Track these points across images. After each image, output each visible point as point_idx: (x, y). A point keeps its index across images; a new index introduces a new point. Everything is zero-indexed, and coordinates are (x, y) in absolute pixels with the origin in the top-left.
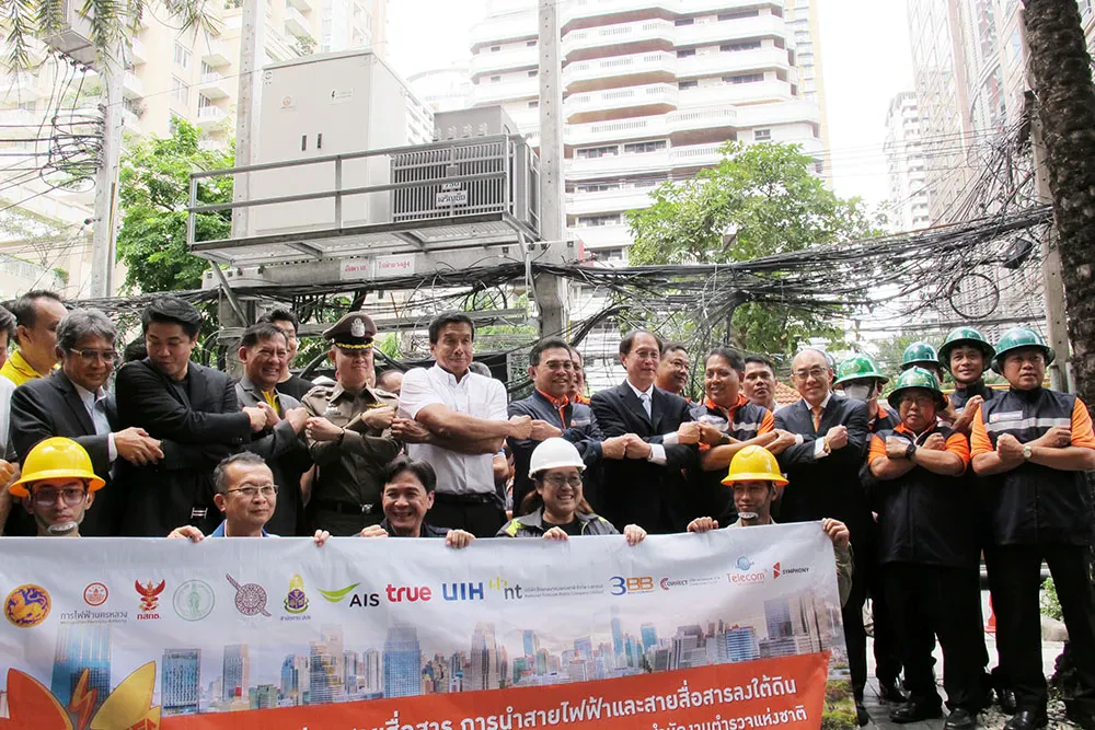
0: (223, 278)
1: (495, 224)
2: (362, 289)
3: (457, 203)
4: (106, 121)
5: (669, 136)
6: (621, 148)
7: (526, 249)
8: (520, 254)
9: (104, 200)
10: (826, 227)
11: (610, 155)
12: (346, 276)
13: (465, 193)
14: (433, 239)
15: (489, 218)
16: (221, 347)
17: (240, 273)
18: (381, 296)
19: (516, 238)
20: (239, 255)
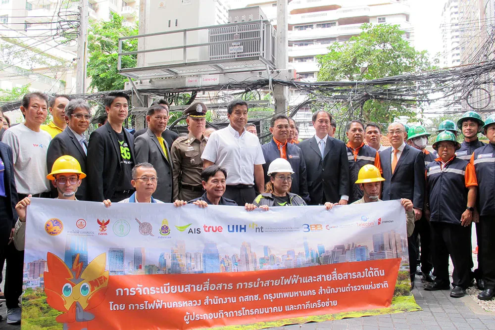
0: (133, 85)
1: (256, 61)
2: (195, 91)
3: (238, 51)
4: (81, 14)
5: (338, 20)
6: (315, 26)
7: (270, 73)
8: (267, 75)
9: (81, 49)
10: (410, 64)
11: (309, 29)
12: (188, 84)
13: (242, 47)
14: (227, 68)
15: (253, 59)
16: (133, 115)
17: (141, 83)
18: (204, 94)
19: (265, 68)
20: (141, 75)
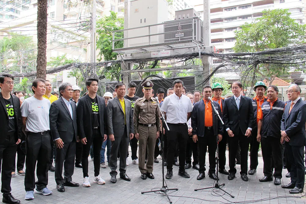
0: (122, 57)
1: (190, 43)
2: (156, 60)
3: (181, 36)
4: (92, 17)
5: (252, 3)
6: (237, 8)
7: (199, 49)
9: (93, 36)
10: (295, 34)
11: (234, 10)
12: (153, 56)
13: (183, 33)
14: (175, 46)
16: (122, 75)
17: (126, 56)
18: (162, 61)
19: (196, 46)
20: (125, 51)
